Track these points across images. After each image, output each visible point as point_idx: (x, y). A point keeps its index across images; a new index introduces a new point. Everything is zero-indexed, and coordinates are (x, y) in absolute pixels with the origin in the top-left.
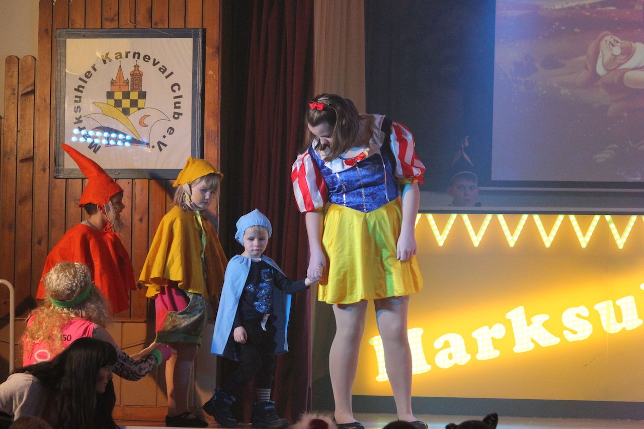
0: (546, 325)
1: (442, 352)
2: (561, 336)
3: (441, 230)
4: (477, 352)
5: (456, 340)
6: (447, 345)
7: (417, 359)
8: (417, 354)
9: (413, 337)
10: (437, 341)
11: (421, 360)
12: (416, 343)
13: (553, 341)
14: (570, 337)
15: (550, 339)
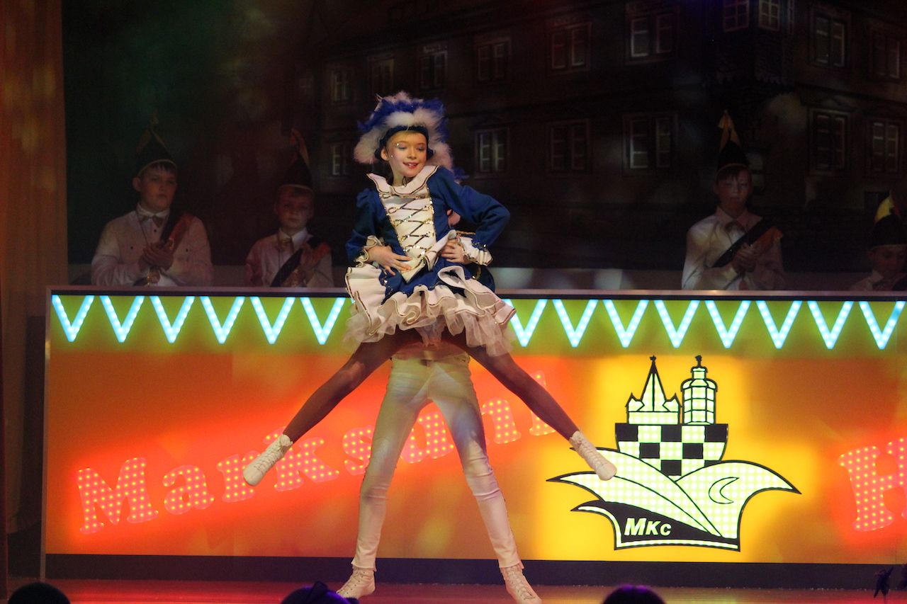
0: (318, 452)
1: (174, 491)
2: (344, 470)
4: (224, 491)
5: (193, 474)
6: (181, 481)
7: (139, 502)
8: (139, 494)
9: (133, 471)
10: (166, 477)
11: (145, 503)
12: (137, 479)
13: (330, 474)
14: (353, 468)
15: (325, 471)
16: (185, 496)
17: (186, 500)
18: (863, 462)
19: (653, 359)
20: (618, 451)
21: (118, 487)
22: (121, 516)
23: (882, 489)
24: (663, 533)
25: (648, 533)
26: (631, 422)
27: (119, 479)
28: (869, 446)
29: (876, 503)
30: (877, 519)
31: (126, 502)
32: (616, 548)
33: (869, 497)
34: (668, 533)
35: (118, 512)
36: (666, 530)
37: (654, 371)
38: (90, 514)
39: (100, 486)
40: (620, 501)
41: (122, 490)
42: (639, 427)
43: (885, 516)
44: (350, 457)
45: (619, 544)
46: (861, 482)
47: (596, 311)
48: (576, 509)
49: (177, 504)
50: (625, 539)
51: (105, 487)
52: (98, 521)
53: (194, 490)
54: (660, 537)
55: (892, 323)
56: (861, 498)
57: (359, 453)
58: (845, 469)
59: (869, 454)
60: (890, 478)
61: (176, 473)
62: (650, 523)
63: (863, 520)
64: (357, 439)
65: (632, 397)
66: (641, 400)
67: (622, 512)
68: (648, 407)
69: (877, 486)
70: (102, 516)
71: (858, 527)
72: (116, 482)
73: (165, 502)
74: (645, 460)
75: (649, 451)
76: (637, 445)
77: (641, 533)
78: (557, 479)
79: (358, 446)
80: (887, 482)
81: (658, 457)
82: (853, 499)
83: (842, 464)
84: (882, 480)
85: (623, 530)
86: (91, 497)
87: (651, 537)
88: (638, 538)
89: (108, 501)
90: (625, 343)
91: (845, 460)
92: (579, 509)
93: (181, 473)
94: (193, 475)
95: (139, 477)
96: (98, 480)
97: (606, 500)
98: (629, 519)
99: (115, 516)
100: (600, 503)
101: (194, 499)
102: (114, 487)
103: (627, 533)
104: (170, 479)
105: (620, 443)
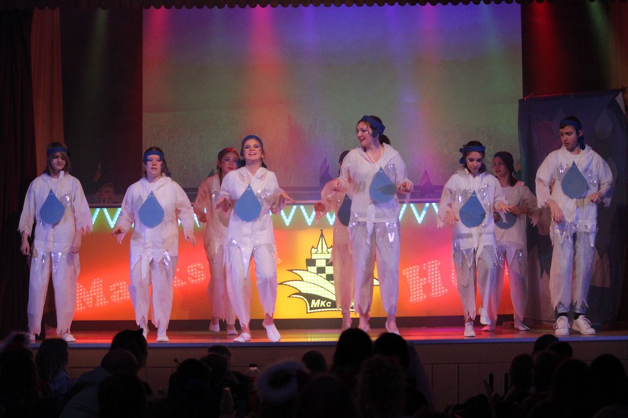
1: (115, 293)
2: (187, 281)
3: (112, 218)
6: (118, 288)
7: (100, 298)
8: (100, 295)
9: (97, 284)
10: (111, 286)
11: (102, 298)
12: (99, 288)
13: (182, 283)
14: (192, 281)
15: (180, 283)
16: (120, 294)
17: (120, 296)
18: (413, 273)
19: (322, 230)
20: (307, 271)
21: (91, 291)
22: (92, 304)
23: (421, 284)
24: (327, 305)
25: (321, 306)
26: (313, 258)
27: (91, 288)
28: (415, 265)
29: (419, 290)
30: (420, 297)
31: (94, 297)
32: (307, 313)
33: (416, 287)
34: (330, 306)
35: (91, 302)
36: (329, 304)
37: (322, 235)
38: (79, 303)
39: (83, 291)
40: (309, 293)
41: (93, 293)
42: (316, 260)
43: (423, 296)
44: (190, 276)
45: (309, 311)
46: (412, 281)
47: (296, 210)
48: (290, 296)
49: (116, 298)
50: (311, 309)
51: (85, 291)
52: (83, 306)
53: (124, 292)
54: (326, 307)
55: (424, 212)
56: (413, 288)
57: (194, 275)
58: (405, 276)
59: (416, 269)
60: (425, 279)
61: (116, 285)
62: (322, 301)
63: (413, 298)
64: (194, 268)
65: (313, 247)
66: (317, 248)
67: (310, 297)
68: (320, 251)
69: (419, 283)
70: (84, 304)
71: (411, 301)
72: (90, 289)
73: (111, 297)
74: (319, 274)
75: (321, 270)
76: (315, 268)
77: (318, 306)
78: (281, 284)
79: (194, 271)
80: (423, 281)
81: (325, 273)
82: (409, 289)
83: (404, 274)
84: (421, 280)
85: (310, 305)
86: (80, 296)
87: (323, 307)
88: (317, 308)
89: (87, 297)
90: (310, 224)
91: (406, 272)
92: (292, 296)
93: (118, 285)
94: (123, 285)
95: (100, 287)
96: (82, 288)
97: (303, 292)
98: (313, 300)
99: (90, 304)
100: (300, 293)
101: (124, 296)
102: (89, 292)
103: (312, 306)
104: (113, 287)
105: (309, 268)
